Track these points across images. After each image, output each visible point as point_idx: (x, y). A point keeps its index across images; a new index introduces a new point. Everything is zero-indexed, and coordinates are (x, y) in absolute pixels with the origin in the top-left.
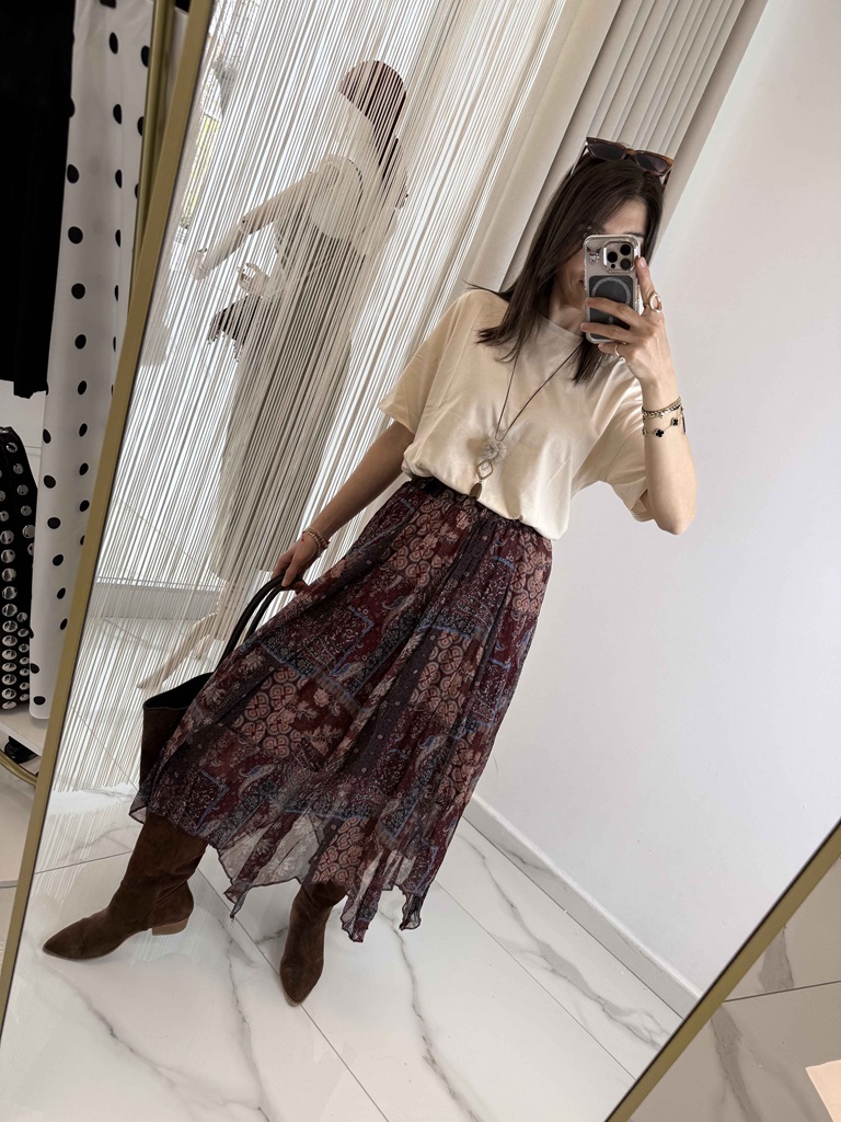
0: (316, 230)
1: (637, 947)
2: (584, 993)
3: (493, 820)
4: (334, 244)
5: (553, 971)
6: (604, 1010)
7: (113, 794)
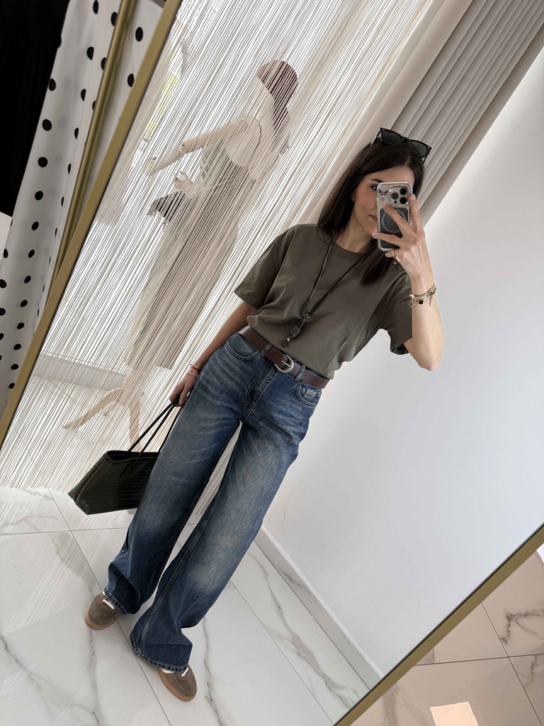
0: (228, 158)
1: (354, 647)
2: (316, 671)
4: (237, 170)
5: (298, 653)
6: (326, 684)
7: (35, 494)
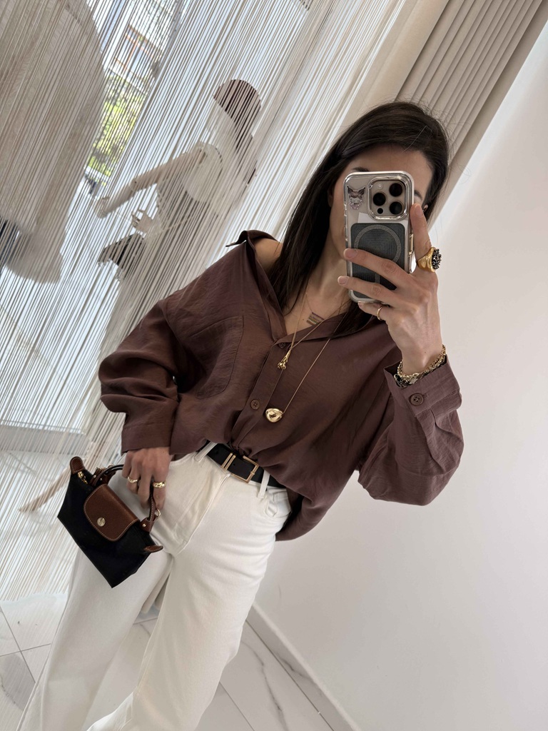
3: (273, 634)
